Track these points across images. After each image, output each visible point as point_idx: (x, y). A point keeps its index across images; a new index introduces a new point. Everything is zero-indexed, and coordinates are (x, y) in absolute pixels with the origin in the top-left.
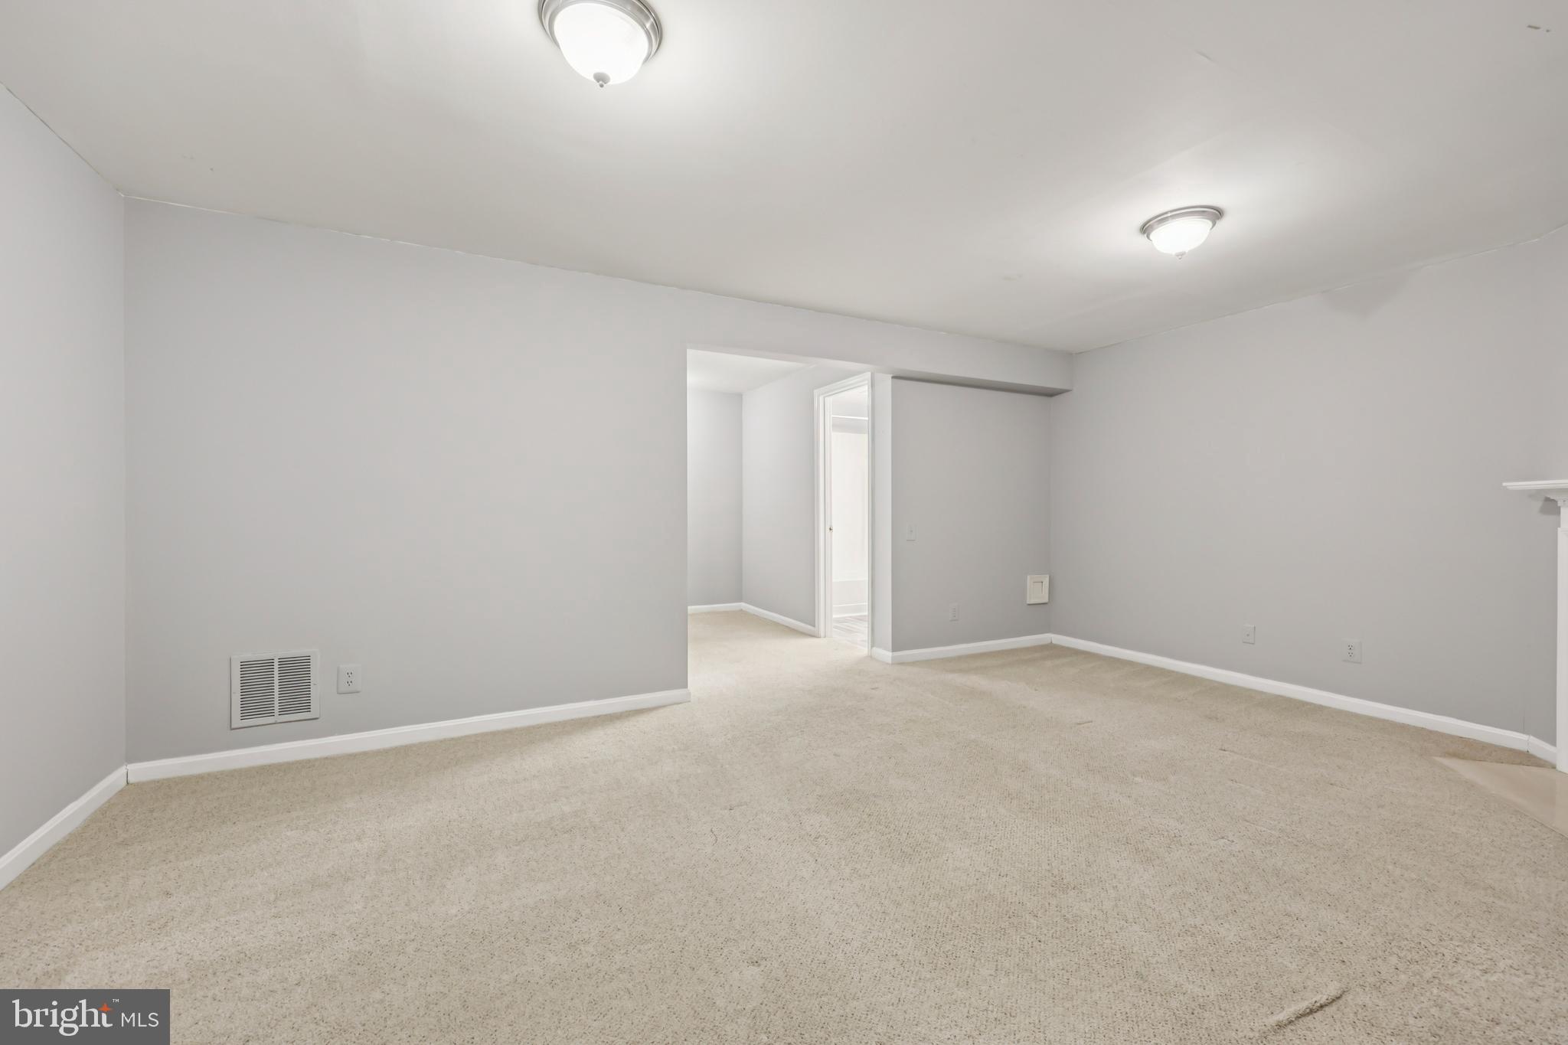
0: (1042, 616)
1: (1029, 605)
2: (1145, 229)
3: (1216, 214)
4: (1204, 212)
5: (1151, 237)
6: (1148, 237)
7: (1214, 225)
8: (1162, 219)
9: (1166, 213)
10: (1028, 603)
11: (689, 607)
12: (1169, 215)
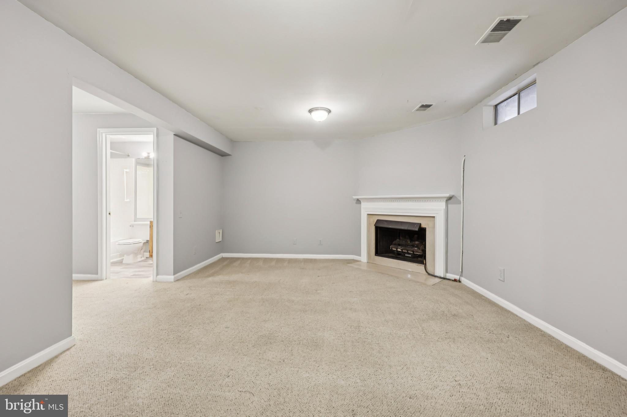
0: (222, 247)
1: (216, 243)
2: (310, 111)
3: (329, 111)
4: (326, 110)
5: (312, 114)
6: (311, 114)
7: (329, 114)
8: (317, 109)
9: (318, 108)
10: (216, 242)
11: (73, 275)
12: (319, 108)
